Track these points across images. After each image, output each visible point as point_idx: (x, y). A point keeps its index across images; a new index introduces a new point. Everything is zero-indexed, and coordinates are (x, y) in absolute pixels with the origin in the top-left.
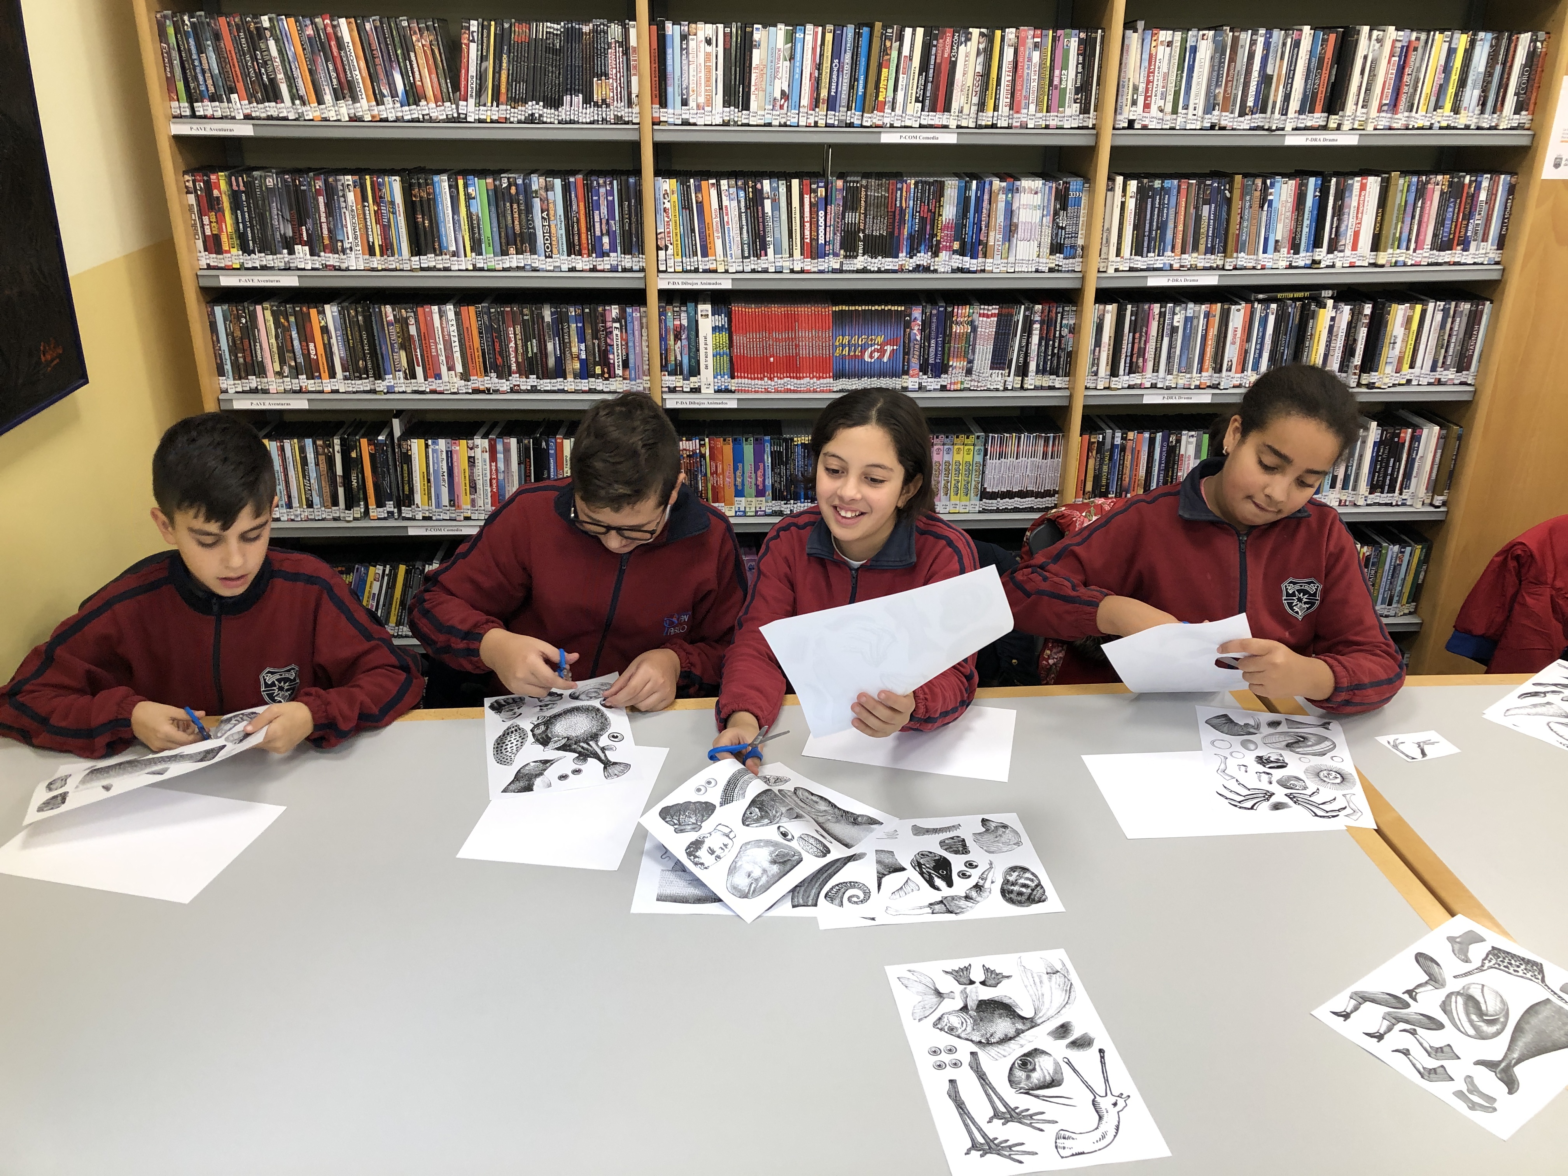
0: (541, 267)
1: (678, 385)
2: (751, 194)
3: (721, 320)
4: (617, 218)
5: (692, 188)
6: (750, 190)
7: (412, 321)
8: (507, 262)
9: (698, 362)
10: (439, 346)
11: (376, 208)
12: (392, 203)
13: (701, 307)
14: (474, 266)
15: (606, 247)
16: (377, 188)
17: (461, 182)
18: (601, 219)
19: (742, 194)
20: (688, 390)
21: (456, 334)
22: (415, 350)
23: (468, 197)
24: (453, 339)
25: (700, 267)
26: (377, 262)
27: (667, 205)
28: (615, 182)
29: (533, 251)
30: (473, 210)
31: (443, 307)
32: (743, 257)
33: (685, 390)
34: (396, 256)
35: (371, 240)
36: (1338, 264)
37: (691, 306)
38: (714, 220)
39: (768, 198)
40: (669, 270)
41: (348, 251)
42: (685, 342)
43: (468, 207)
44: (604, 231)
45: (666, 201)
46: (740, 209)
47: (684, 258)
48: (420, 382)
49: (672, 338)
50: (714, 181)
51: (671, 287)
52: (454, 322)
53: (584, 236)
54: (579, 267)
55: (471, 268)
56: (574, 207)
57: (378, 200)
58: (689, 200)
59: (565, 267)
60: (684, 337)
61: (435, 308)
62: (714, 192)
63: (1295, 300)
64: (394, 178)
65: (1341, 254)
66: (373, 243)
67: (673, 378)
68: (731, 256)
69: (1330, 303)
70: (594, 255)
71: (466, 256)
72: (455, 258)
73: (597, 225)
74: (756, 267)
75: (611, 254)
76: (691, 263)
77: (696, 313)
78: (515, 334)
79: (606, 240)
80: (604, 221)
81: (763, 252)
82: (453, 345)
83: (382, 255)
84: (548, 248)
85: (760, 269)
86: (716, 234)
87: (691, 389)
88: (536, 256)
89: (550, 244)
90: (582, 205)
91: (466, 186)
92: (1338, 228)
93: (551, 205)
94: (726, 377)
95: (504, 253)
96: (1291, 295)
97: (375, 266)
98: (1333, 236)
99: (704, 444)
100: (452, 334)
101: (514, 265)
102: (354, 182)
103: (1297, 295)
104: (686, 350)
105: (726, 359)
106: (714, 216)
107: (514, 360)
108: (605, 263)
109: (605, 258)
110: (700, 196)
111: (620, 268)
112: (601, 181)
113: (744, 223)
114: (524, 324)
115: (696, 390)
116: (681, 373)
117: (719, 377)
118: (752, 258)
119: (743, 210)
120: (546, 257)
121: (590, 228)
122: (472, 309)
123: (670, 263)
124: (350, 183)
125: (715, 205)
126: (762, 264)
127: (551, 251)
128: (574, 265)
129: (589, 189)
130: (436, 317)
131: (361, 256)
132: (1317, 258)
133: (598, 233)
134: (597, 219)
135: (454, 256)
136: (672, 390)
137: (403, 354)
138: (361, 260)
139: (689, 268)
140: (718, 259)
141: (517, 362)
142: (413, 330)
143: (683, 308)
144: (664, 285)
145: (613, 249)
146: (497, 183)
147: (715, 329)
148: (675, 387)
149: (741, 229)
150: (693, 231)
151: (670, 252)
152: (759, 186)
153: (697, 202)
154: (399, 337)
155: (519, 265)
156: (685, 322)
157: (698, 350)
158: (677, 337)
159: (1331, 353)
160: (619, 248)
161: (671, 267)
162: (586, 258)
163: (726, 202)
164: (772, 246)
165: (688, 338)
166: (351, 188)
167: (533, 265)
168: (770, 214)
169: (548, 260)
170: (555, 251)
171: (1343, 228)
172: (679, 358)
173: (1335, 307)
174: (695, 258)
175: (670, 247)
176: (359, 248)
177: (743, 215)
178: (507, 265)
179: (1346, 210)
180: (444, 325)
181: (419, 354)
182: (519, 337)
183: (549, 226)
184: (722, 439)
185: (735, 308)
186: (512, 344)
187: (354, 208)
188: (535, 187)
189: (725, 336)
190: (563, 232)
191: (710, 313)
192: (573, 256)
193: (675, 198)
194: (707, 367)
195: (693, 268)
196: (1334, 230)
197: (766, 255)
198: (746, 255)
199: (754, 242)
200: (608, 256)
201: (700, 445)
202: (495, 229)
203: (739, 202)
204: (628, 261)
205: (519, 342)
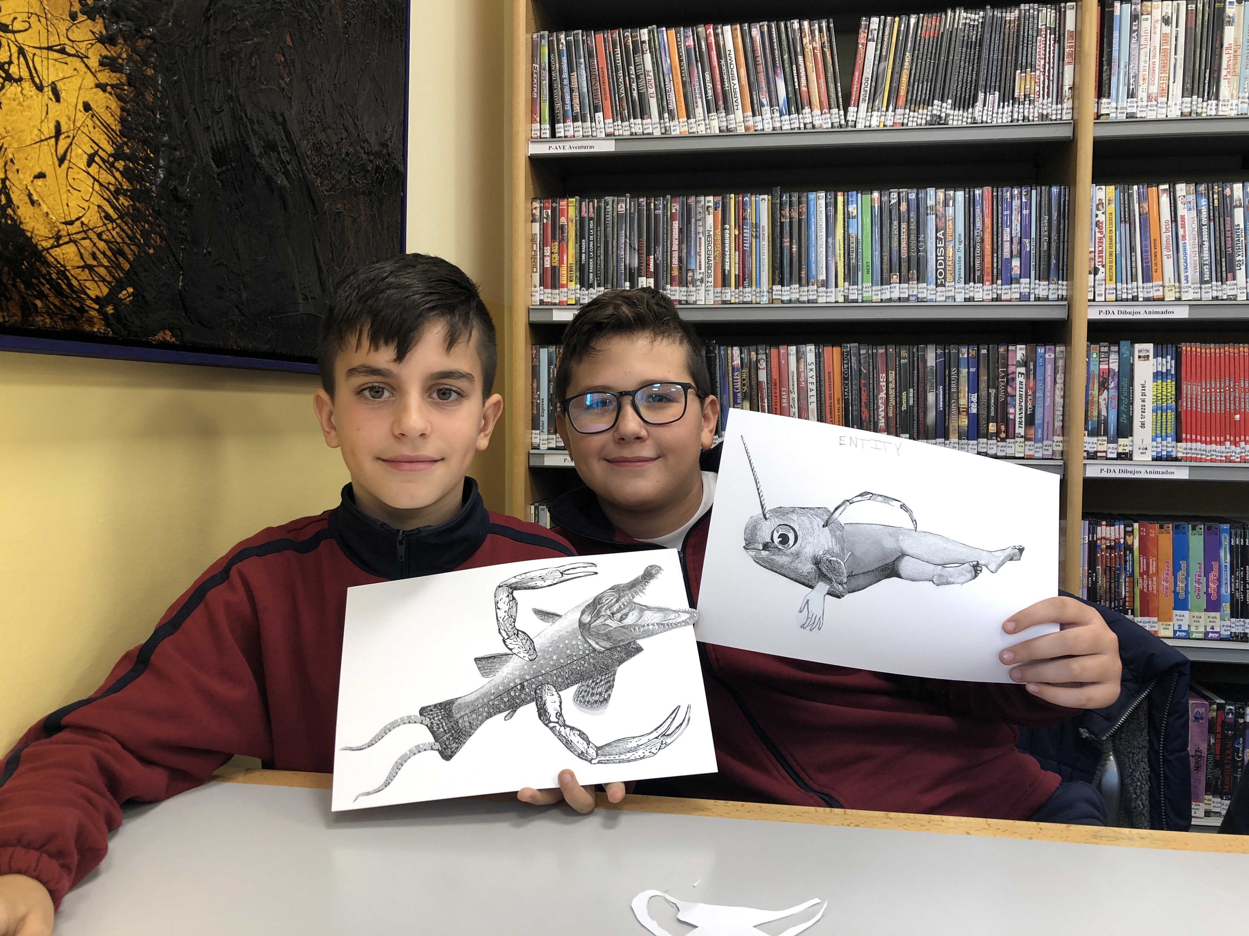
0: (929, 297)
1: (1101, 448)
2: (1216, 202)
3: (1167, 364)
4: (1033, 236)
5: (1135, 196)
6: (1216, 196)
7: (762, 364)
8: (888, 292)
9: (1131, 419)
10: (792, 396)
11: (737, 233)
12: (757, 226)
13: (1138, 347)
14: (846, 297)
15: (1016, 271)
16: (741, 208)
17: (840, 199)
18: (1012, 238)
19: (1204, 202)
20: (1115, 456)
21: (814, 381)
22: (763, 400)
23: (847, 216)
24: (810, 386)
25: (1141, 295)
26: (730, 294)
27: (1101, 218)
28: (1034, 192)
29: (920, 279)
30: (852, 231)
31: (802, 348)
32: (1202, 282)
33: (1109, 456)
34: (754, 288)
35: (727, 268)
37: (1125, 345)
38: (1164, 236)
39: (1240, 206)
40: (1097, 299)
41: (698, 283)
42: (1114, 393)
43: (846, 227)
44: (1015, 252)
45: (1099, 213)
46: (1200, 220)
47: (1119, 285)
49: (1096, 386)
50: (1166, 186)
51: (1103, 316)
52: (813, 367)
53: (988, 259)
54: (978, 296)
55: (841, 299)
56: (979, 224)
57: (741, 222)
58: (1130, 211)
59: (960, 298)
60: (1112, 385)
61: (793, 349)
62: (1165, 199)
64: (762, 197)
66: (730, 271)
67: (1094, 439)
68: (1187, 279)
70: (999, 282)
71: (836, 286)
72: (824, 289)
73: (1007, 246)
74: (1219, 294)
75: (1022, 280)
76: (1126, 289)
77: (1132, 354)
78: (887, 382)
79: (1016, 263)
80: (1016, 241)
81: (1230, 275)
82: (810, 394)
83: (736, 287)
84: (941, 274)
85: (1225, 297)
86: (1165, 253)
87: (1119, 454)
88: (925, 285)
89: (945, 269)
90: (988, 221)
91: (846, 204)
93: (950, 224)
94: (1169, 439)
95: (884, 281)
97: (728, 298)
99: (1132, 532)
100: (810, 380)
101: (895, 295)
102: (715, 203)
104: (1115, 403)
105: (1171, 415)
106: (1163, 230)
107: (883, 414)
108: (1011, 293)
109: (1013, 286)
110: (1145, 205)
111: (1032, 296)
112: (1016, 191)
113: (1205, 238)
114: (899, 369)
115: (1125, 456)
116: (1106, 434)
117: (1159, 440)
118: (1214, 283)
119: (1205, 221)
120: (937, 285)
121: (997, 248)
122: (837, 350)
123: (1100, 290)
124: (711, 204)
125: (1166, 215)
126: (1227, 290)
127: (945, 278)
128: (972, 294)
129: (997, 201)
130: (793, 359)
131: (712, 289)
133: (1007, 254)
134: (1007, 237)
135: (823, 286)
136: (1092, 456)
138: (711, 293)
139: (1124, 296)
140: (1167, 284)
141: (887, 417)
142: (762, 376)
143: (1114, 348)
144: (1094, 314)
145: (1025, 273)
146: (885, 198)
147: (1157, 375)
148: (1096, 452)
149: (1201, 246)
150: (1132, 249)
151: (1100, 276)
152: (1228, 191)
153: (1140, 215)
154: (744, 385)
155: (902, 296)
156: (1114, 366)
157: (1132, 404)
158: (1103, 385)
160: (1033, 273)
161: (1100, 295)
162: (987, 286)
163: (1182, 210)
164: (1243, 267)
165: (1118, 387)
166: (711, 210)
167: (920, 296)
168: (1242, 226)
169: (939, 289)
170: (949, 277)
172: (1104, 413)
174: (1135, 284)
175: (1102, 269)
176: (711, 279)
177: (1205, 227)
178: (887, 296)
180: (802, 369)
181: (766, 404)
182: (892, 385)
183: (945, 248)
184: (1157, 526)
185: (1185, 348)
186: (883, 395)
187: (712, 233)
188: (931, 202)
189: (1170, 385)
190: (962, 254)
191: (1151, 354)
192: (972, 284)
193: (1111, 208)
194: (1143, 425)
195: (1130, 297)
197: (1234, 278)
198: (1207, 277)
199: (1218, 263)
200: (1018, 283)
201: (1126, 532)
202: (877, 253)
203: (1199, 212)
204: (1042, 289)
205: (892, 392)
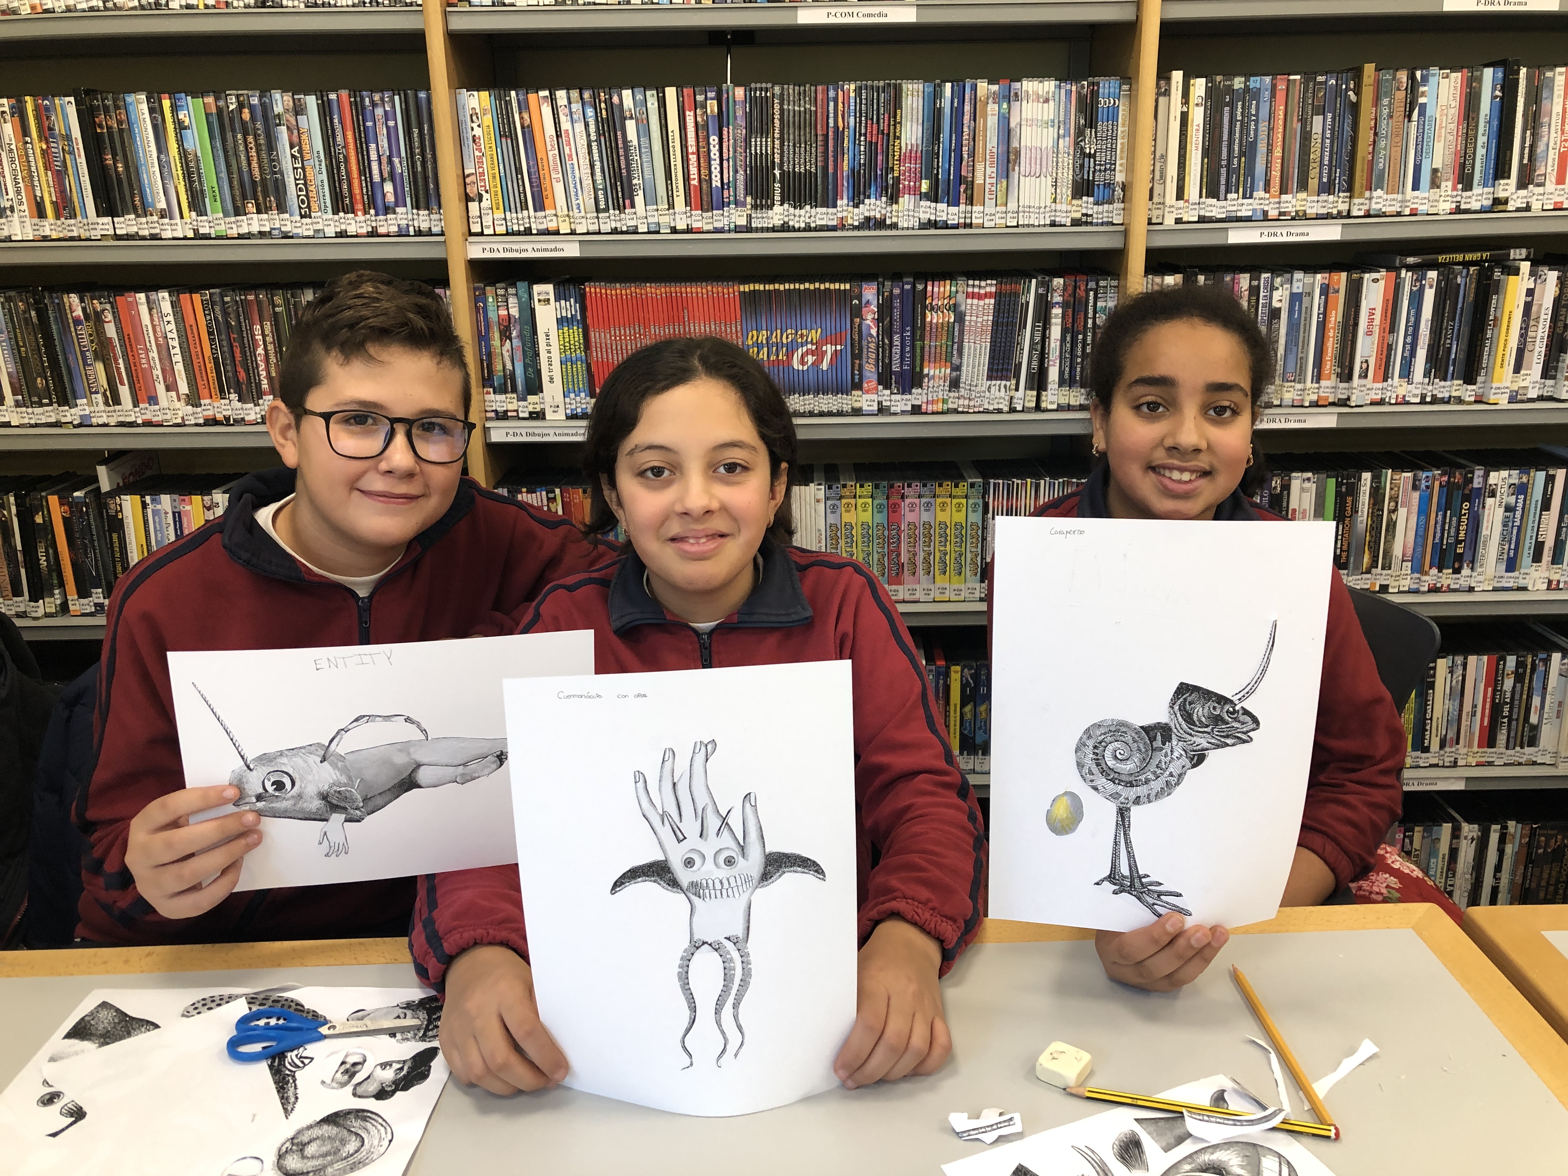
0: (295, 231)
1: (511, 407)
2: (604, 112)
3: (569, 308)
4: (403, 154)
5: (515, 105)
6: (603, 105)
7: (109, 316)
8: (245, 225)
9: (539, 372)
10: (151, 354)
11: (44, 147)
12: (68, 137)
13: (537, 288)
14: (196, 231)
15: (390, 198)
16: (42, 114)
17: (166, 103)
18: (379, 156)
19: (590, 112)
20: (526, 415)
21: (175, 335)
22: (116, 360)
23: (180, 127)
24: (171, 342)
25: (533, 226)
26: (50, 227)
27: (478, 132)
28: (397, 98)
29: (282, 208)
30: (189, 146)
31: (153, 295)
32: (598, 210)
33: (521, 415)
34: (79, 218)
35: (38, 194)
36: (1536, 206)
37: (522, 286)
38: (550, 154)
39: (631, 118)
40: (486, 232)
41: (8, 213)
42: (516, 342)
43: (180, 141)
44: (386, 175)
45: (475, 125)
46: (588, 135)
47: (508, 213)
48: (127, 410)
49: (497, 335)
50: (546, 93)
51: (487, 255)
52: (171, 318)
53: (356, 183)
54: (352, 229)
55: (191, 234)
56: (339, 139)
57: (46, 133)
58: (511, 123)
59: (330, 231)
60: (514, 334)
61: (141, 297)
62: (547, 110)
63: (1466, 264)
64: (67, 99)
65: (1540, 190)
66: (42, 198)
67: (502, 397)
68: (579, 208)
69: (1525, 266)
70: (372, 212)
71: (182, 217)
72: (166, 221)
73: (375, 166)
74: (618, 225)
75: (398, 210)
76: (518, 220)
77: (531, 297)
78: (264, 335)
79: (388, 187)
80: (384, 160)
81: (627, 202)
82: (172, 352)
83: (58, 217)
84: (303, 202)
85: (624, 229)
86: (553, 176)
87: (531, 413)
88: (286, 216)
89: (307, 196)
90: (350, 135)
91: (175, 109)
92: (1532, 147)
93: (304, 137)
94: (583, 395)
95: (239, 211)
96: (1459, 257)
97: (47, 232)
98: (1525, 161)
99: (555, 498)
100: (169, 335)
101: (255, 229)
102: (12, 107)
103: (1469, 257)
104: (518, 355)
105: (580, 367)
106: (549, 148)
107: (264, 373)
108: (388, 224)
109: (389, 216)
110: (526, 116)
111: (411, 229)
112: (377, 97)
113: (596, 157)
114: (276, 319)
115: (538, 416)
116: (514, 390)
117: (572, 395)
118: (611, 211)
119: (593, 137)
120: (302, 217)
121: (365, 169)
122: (197, 297)
123: (487, 220)
124: (6, 109)
125: (550, 130)
126: (627, 220)
127: (309, 207)
128: (343, 227)
129: (359, 109)
130: (144, 309)
131: (27, 220)
132: (1502, 195)
133: (376, 178)
134: (374, 156)
135: (162, 217)
136: (503, 416)
137: (100, 367)
138: (28, 224)
139: (516, 228)
140: (559, 214)
141: (269, 377)
142: (111, 330)
143: (511, 291)
144: (477, 251)
145: (400, 201)
146: (221, 103)
147: (561, 322)
148: (506, 412)
149: (592, 166)
150: (519, 170)
151: (485, 203)
152: (615, 99)
153: (523, 127)
154: (92, 341)
155: (263, 229)
156: (514, 312)
157: (538, 355)
158: (505, 335)
159: (1529, 347)
160: (408, 200)
161: (488, 227)
162: (361, 217)
163: (565, 125)
164: (641, 193)
165: (521, 336)
166: (8, 117)
167: (283, 229)
168: (635, 142)
169: (304, 220)
170: (315, 207)
171: (1541, 148)
172: (509, 366)
173: (1532, 273)
174: (525, 213)
175: (486, 196)
176: (25, 207)
177: (594, 144)
178: (244, 230)
179: (1545, 120)
180: (156, 322)
181: (122, 366)
182: (269, 339)
183: (303, 168)
184: (581, 490)
185: (591, 289)
186: (260, 351)
187: (13, 147)
188: (278, 109)
189: (575, 334)
190: (324, 176)
191: (552, 297)
192: (342, 214)
193: (488, 120)
194: (551, 380)
195: (522, 228)
196: (1527, 151)
197: (633, 206)
198: (602, 205)
199: (614, 187)
200: (395, 213)
201: (549, 499)
202: (224, 175)
203: (587, 125)
204: (423, 220)
205: (270, 347)
